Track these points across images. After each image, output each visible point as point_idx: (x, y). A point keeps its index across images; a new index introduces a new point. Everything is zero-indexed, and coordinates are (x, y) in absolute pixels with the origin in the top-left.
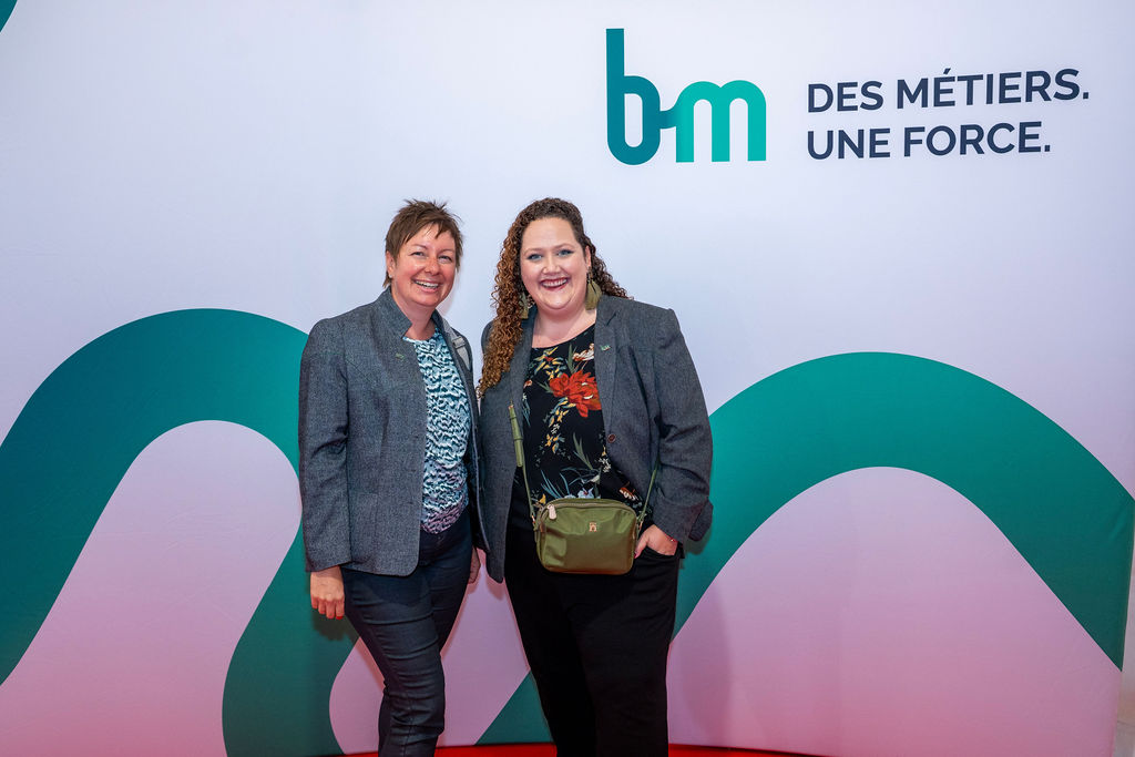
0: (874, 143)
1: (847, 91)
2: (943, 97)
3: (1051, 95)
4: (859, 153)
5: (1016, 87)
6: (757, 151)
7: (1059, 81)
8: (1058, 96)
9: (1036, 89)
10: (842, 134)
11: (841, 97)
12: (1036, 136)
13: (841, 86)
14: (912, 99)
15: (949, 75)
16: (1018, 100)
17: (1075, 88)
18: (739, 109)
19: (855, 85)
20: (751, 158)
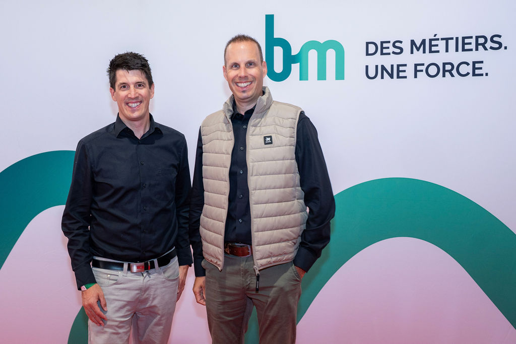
0: (399, 71)
1: (385, 45)
2: (434, 49)
3: (488, 48)
4: (391, 76)
5: (470, 44)
6: (340, 75)
7: (492, 40)
8: (491, 48)
9: (481, 44)
10: (383, 68)
11: (382, 48)
12: (481, 68)
13: (382, 43)
14: (418, 49)
15: (436, 37)
16: (471, 50)
17: (500, 44)
18: (331, 54)
19: (389, 42)
20: (337, 79)
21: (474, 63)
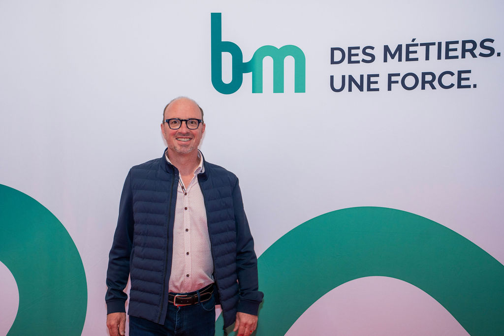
0: (369, 83)
1: (353, 52)
2: (411, 56)
3: (477, 54)
4: (361, 88)
5: (456, 50)
6: (300, 87)
7: (482, 46)
8: (481, 55)
9: (468, 50)
10: (351, 78)
11: (350, 55)
12: (468, 79)
13: (350, 49)
14: (393, 57)
15: (415, 42)
16: (457, 57)
17: (492, 50)
18: (289, 62)
19: (358, 48)
20: (296, 91)
21: (460, 73)
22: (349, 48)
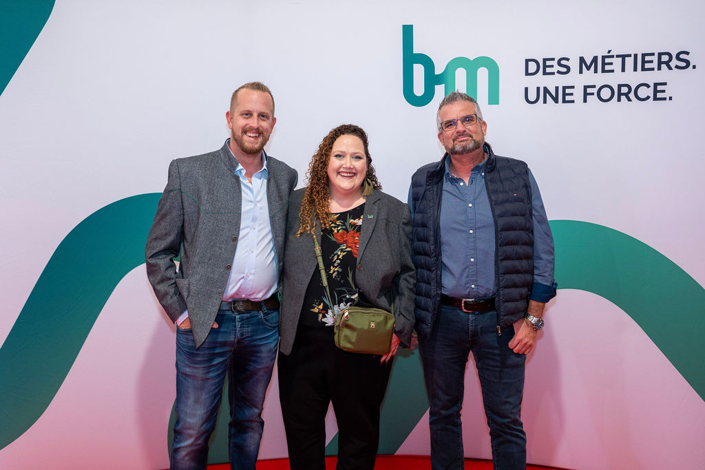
0: (564, 94)
1: (548, 63)
2: (607, 67)
3: (673, 66)
4: (556, 100)
5: (652, 62)
6: (494, 99)
7: (678, 58)
8: (677, 67)
9: (664, 63)
10: (546, 90)
11: (545, 66)
12: (664, 91)
14: (588, 68)
15: (611, 54)
16: (653, 69)
17: (688, 63)
18: (483, 74)
19: (553, 59)
20: (490, 103)
22: (544, 59)
